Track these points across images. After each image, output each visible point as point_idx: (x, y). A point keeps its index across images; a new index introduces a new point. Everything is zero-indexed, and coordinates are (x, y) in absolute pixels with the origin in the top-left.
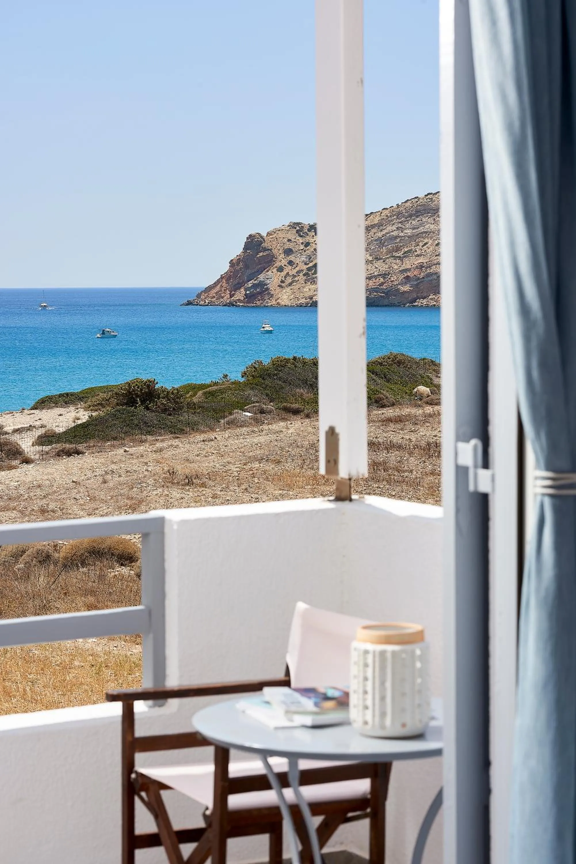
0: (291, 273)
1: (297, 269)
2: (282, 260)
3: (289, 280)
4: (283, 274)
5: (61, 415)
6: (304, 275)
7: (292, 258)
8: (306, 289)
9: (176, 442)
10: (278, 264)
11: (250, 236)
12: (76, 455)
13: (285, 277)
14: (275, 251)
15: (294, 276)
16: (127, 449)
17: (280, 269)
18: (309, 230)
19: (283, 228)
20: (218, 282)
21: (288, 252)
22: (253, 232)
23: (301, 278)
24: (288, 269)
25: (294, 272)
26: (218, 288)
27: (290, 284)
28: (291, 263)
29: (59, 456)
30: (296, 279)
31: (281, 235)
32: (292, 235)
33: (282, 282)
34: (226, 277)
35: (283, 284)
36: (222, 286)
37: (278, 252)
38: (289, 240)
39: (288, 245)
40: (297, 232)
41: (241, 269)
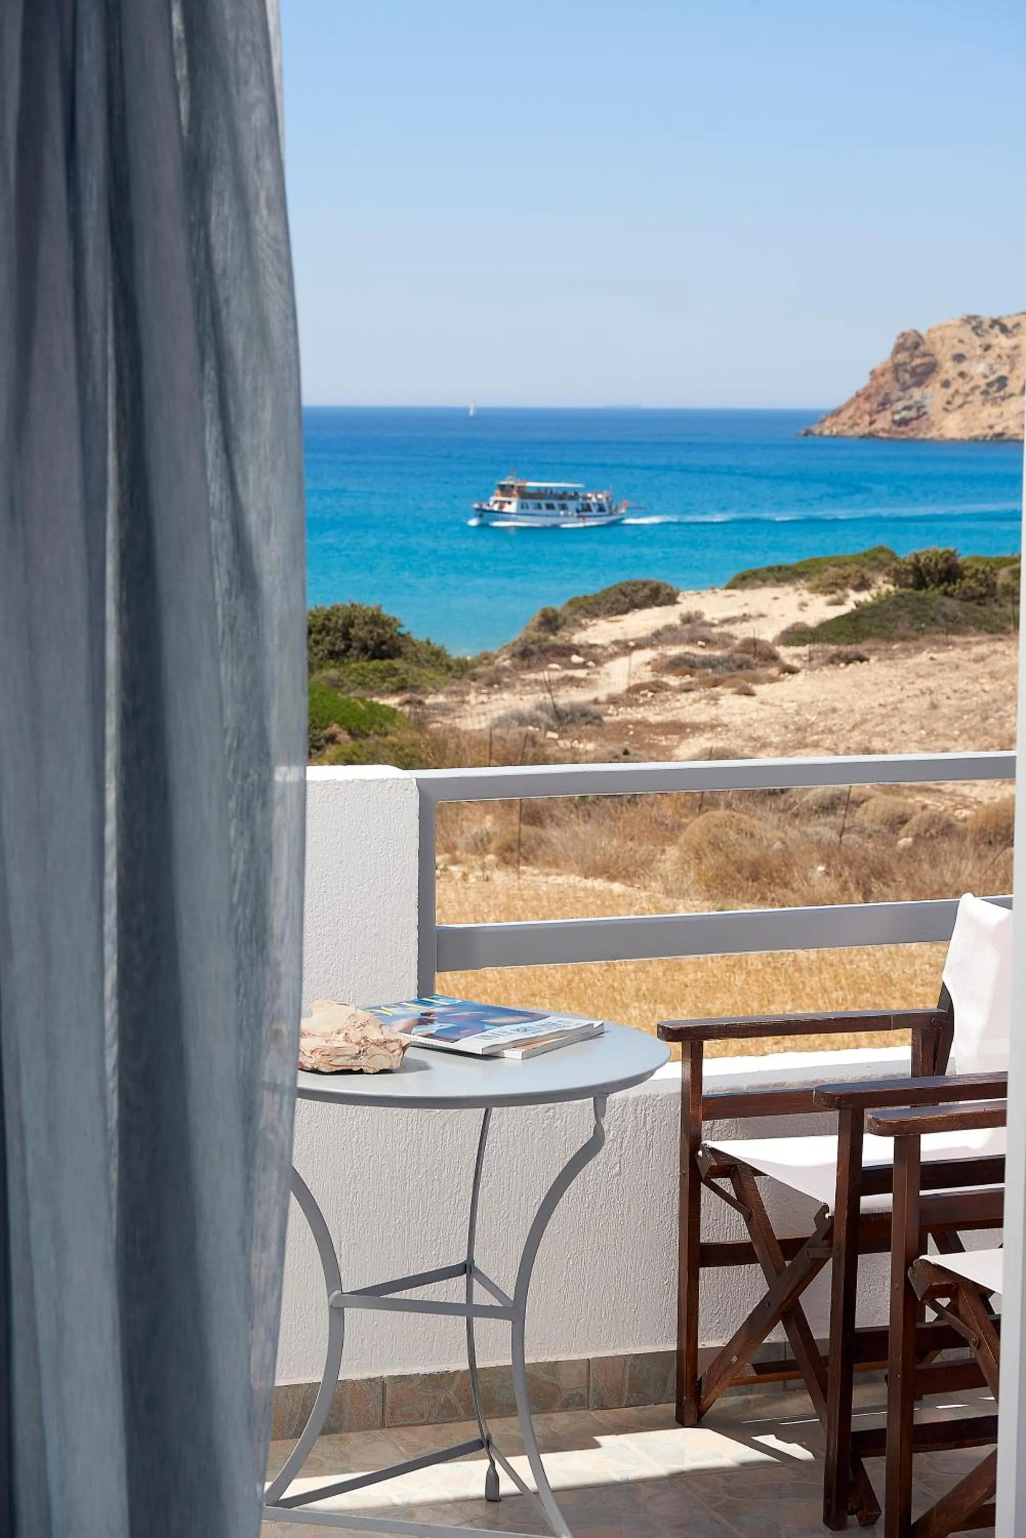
0: (962, 390)
1: (972, 384)
2: (949, 369)
3: (959, 400)
4: (951, 391)
5: (776, 598)
6: (982, 393)
7: (964, 366)
8: (984, 414)
9: (1000, 646)
10: (943, 376)
11: (903, 334)
12: (858, 663)
13: (953, 396)
14: (939, 357)
15: (967, 395)
16: (935, 656)
17: (946, 384)
18: (991, 327)
19: (952, 322)
20: (853, 401)
21: (959, 358)
22: (907, 329)
23: (977, 397)
24: (958, 384)
25: (967, 388)
26: (851, 412)
27: (961, 406)
28: (962, 375)
29: (832, 662)
30: (970, 399)
31: (948, 332)
32: (966, 333)
33: (949, 403)
34: (865, 395)
35: (950, 407)
36: (858, 408)
37: (944, 356)
38: (961, 341)
39: (961, 349)
40: (974, 329)
41: (886, 383)
